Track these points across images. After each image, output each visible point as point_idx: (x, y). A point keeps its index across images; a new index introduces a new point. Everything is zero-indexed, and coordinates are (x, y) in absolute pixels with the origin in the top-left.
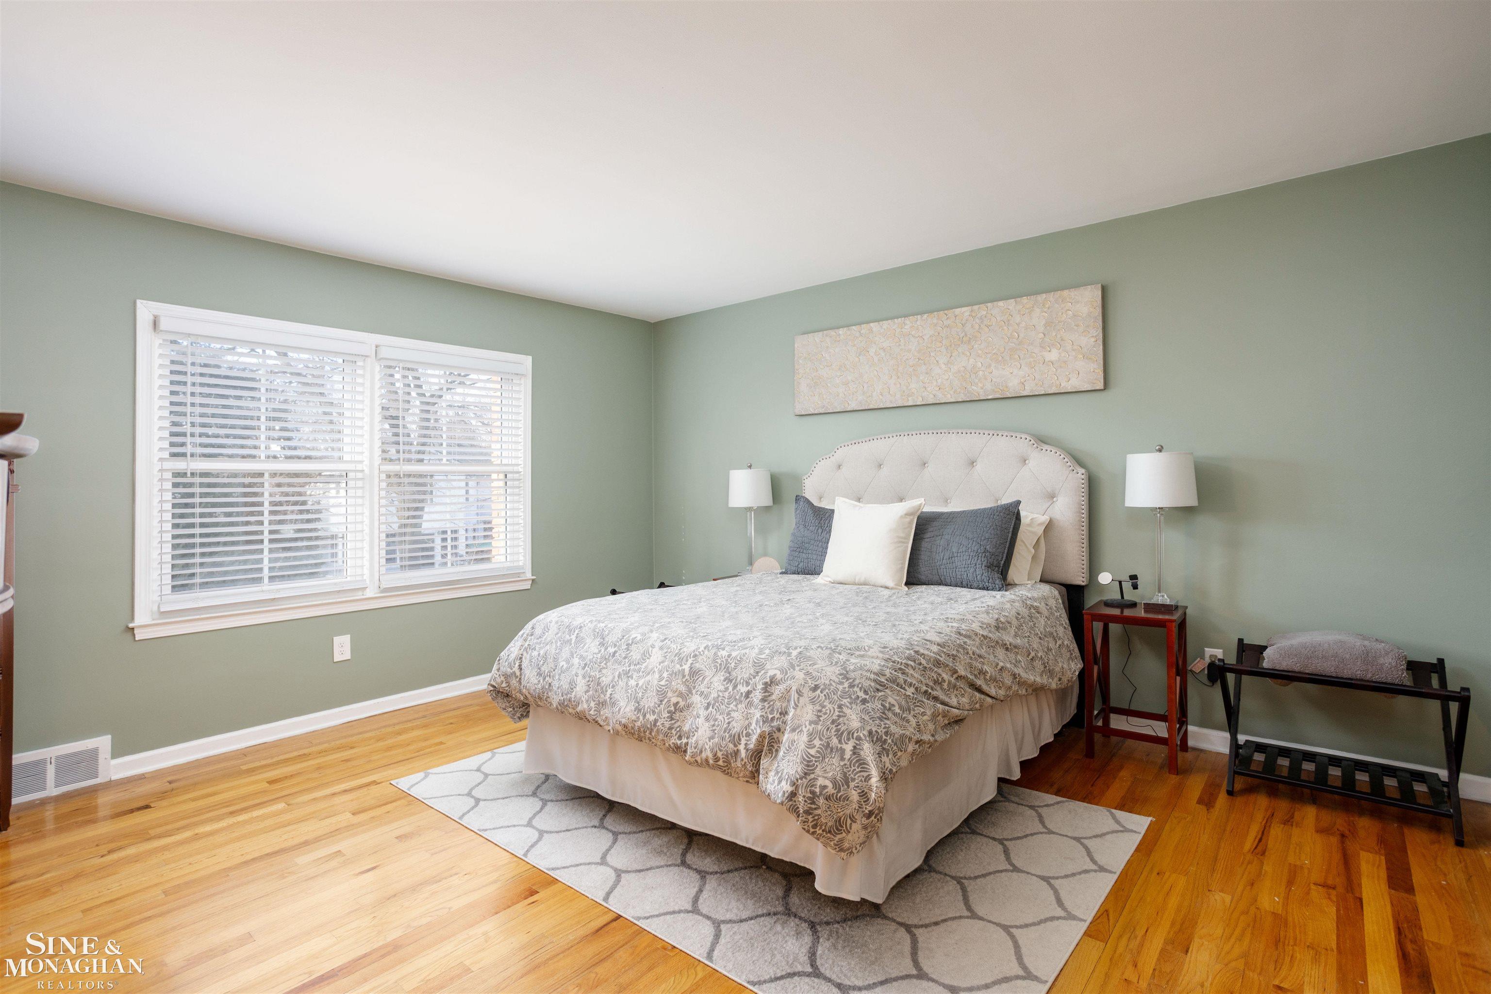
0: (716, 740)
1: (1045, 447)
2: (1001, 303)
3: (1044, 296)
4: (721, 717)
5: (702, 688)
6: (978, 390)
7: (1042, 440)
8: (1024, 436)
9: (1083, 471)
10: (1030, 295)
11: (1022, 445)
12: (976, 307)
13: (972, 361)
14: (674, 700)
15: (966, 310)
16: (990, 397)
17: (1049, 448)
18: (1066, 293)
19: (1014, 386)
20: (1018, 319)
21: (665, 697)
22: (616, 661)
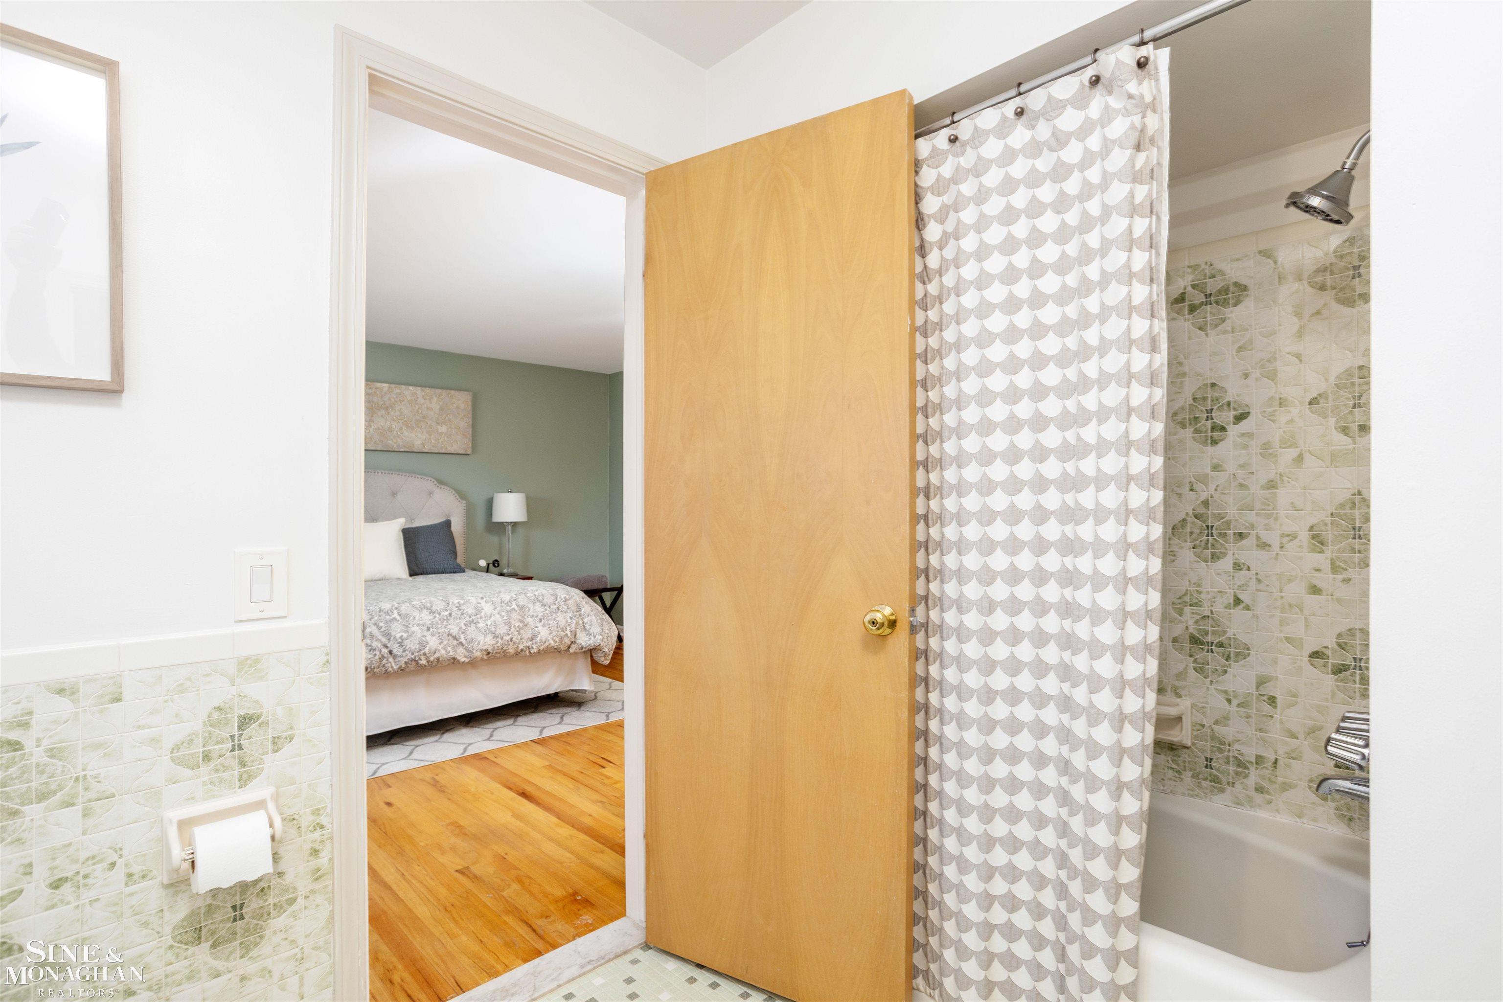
0: (554, 633)
1: (443, 487)
2: (411, 388)
3: (440, 391)
4: (551, 623)
5: (531, 613)
6: (392, 444)
7: (441, 482)
8: (430, 479)
9: (464, 502)
10: (432, 387)
11: (429, 484)
12: (393, 386)
13: (388, 423)
14: (517, 624)
15: (385, 386)
16: (402, 450)
17: (445, 487)
18: (453, 392)
19: (417, 445)
20: (421, 401)
21: (511, 624)
22: (455, 618)
